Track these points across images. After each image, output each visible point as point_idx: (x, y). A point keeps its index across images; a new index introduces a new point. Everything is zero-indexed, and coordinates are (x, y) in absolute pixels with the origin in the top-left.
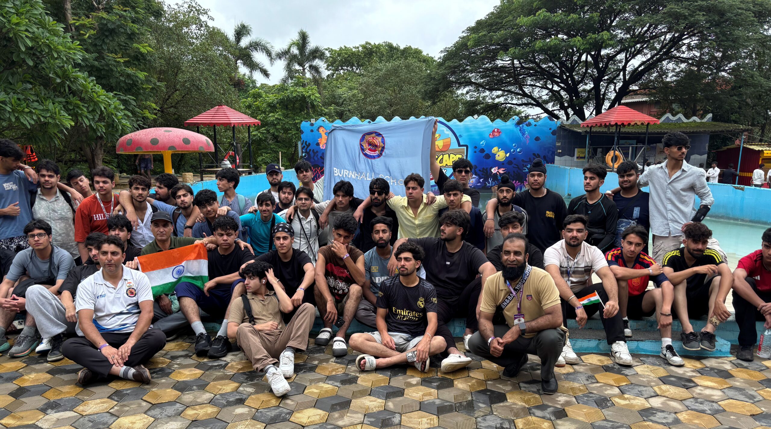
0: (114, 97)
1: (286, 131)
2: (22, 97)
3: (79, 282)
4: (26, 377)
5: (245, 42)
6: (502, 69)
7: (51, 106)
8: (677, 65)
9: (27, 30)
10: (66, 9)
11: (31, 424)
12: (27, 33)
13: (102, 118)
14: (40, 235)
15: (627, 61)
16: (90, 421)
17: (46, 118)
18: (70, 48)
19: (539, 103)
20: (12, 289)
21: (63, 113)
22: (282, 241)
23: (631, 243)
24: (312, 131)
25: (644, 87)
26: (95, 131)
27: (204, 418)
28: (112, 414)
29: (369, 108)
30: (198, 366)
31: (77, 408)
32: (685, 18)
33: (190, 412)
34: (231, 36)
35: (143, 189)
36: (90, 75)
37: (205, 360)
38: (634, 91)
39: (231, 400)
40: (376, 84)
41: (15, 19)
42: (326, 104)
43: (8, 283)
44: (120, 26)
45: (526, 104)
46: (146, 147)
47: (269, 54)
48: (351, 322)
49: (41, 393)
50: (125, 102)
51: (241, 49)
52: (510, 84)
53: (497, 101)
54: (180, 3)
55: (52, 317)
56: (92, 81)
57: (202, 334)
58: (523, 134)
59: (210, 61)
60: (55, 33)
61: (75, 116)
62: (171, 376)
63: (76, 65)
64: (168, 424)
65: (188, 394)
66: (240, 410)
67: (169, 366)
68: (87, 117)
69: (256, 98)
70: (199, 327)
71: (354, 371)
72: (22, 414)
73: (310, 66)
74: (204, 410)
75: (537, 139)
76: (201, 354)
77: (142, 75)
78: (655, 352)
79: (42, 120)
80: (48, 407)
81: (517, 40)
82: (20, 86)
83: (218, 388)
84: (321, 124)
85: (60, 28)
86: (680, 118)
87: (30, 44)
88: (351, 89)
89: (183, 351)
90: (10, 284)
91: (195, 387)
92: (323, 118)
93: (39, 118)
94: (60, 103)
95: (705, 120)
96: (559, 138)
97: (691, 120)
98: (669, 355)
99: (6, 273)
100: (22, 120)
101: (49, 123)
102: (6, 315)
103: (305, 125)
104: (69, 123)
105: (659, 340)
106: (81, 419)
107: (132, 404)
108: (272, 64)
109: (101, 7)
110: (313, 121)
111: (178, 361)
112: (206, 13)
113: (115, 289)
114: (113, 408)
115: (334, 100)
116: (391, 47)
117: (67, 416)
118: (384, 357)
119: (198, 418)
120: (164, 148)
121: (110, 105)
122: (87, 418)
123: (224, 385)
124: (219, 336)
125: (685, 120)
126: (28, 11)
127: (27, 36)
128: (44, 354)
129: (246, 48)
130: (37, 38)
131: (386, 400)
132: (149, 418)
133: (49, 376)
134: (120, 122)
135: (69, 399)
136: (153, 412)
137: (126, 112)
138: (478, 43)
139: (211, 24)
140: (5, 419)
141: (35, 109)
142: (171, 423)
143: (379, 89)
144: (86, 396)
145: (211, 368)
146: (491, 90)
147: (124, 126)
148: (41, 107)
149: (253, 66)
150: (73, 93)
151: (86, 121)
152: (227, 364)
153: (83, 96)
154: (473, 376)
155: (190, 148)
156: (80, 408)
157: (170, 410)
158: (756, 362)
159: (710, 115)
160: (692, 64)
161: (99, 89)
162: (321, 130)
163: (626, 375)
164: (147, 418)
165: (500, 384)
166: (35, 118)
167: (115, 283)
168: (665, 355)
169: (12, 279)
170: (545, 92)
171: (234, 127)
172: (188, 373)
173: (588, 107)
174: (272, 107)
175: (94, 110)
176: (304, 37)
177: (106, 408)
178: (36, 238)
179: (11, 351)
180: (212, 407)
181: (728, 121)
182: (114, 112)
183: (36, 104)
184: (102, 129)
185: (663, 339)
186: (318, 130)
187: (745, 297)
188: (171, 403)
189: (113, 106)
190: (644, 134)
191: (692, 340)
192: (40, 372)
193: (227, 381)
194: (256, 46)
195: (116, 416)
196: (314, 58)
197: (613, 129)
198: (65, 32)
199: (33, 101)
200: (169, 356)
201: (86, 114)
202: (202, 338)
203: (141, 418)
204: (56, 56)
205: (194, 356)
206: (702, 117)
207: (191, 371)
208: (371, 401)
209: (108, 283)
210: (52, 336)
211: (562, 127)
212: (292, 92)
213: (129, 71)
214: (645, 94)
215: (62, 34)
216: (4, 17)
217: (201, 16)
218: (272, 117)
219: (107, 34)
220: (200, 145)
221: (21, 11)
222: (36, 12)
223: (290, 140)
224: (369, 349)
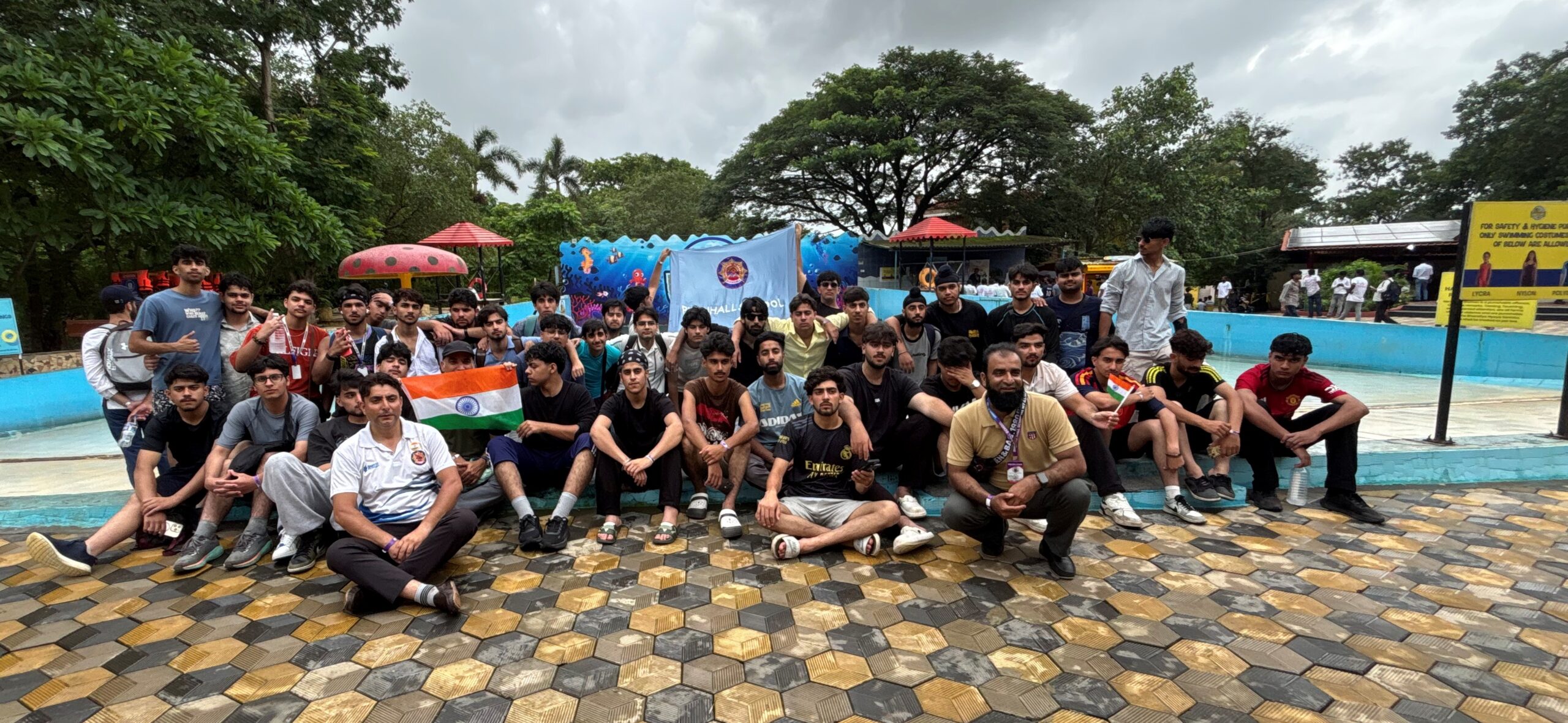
0: (330, 211)
1: (540, 254)
2: (210, 211)
3: (335, 448)
4: (259, 603)
5: (486, 150)
6: (787, 182)
7: (249, 223)
8: (977, 175)
9: (218, 126)
10: (266, 107)
11: (283, 693)
12: (218, 130)
13: (314, 237)
14: (273, 377)
15: (927, 172)
16: (385, 679)
17: (242, 236)
18: (276, 151)
19: (834, 221)
20: (228, 462)
21: (266, 231)
22: (633, 375)
23: (1109, 360)
24: (573, 253)
25: (942, 200)
26: (306, 253)
27: (575, 659)
28: (420, 664)
29: (638, 226)
30: (531, 567)
31: (358, 655)
32: (996, 122)
33: (547, 649)
34: (469, 142)
35: (414, 307)
36: (299, 186)
37: (538, 556)
38: (932, 205)
39: (606, 621)
40: (644, 198)
41: (202, 112)
42: (587, 224)
43: (221, 452)
44: (338, 126)
45: (816, 221)
46: (381, 269)
47: (515, 162)
48: (741, 485)
49: (289, 630)
50: (344, 218)
51: (482, 158)
52: (797, 198)
53: (782, 217)
54: (409, 105)
55: (304, 505)
56: (303, 192)
57: (529, 516)
58: (821, 253)
59: (446, 172)
60: (257, 132)
61: (281, 234)
62: (494, 585)
63: (284, 172)
64: (520, 676)
65: (533, 616)
66: (628, 640)
67: (485, 570)
68: (296, 236)
69: (500, 216)
70: (523, 505)
71: (768, 560)
72: (266, 674)
73: (566, 179)
74: (570, 643)
75: (837, 258)
76: (530, 547)
77: (366, 185)
78: (1158, 506)
79: (238, 239)
80: (308, 655)
81: (806, 149)
82: (208, 197)
83: (577, 603)
84: (585, 245)
85: (262, 125)
86: (992, 233)
87: (223, 143)
88: (615, 205)
89: (498, 542)
90: (225, 454)
91: (539, 604)
92: (587, 238)
93: (233, 238)
94: (261, 219)
95: (1019, 234)
96: (861, 256)
97: (1004, 234)
98: (1181, 509)
99: (217, 435)
100: (210, 240)
101: (246, 244)
102: (219, 503)
103: (564, 246)
104: (274, 244)
105: (1161, 487)
106: (371, 676)
107: (447, 642)
108: (520, 176)
109: (312, 103)
110: (574, 241)
111: (497, 560)
112: (441, 117)
113: (392, 454)
114: (417, 651)
115: (596, 218)
116: (656, 159)
117: (344, 673)
118: (809, 536)
119: (566, 659)
120: (404, 270)
121: (325, 222)
122: (379, 674)
123: (582, 596)
124: (556, 517)
125: (998, 234)
126: (219, 103)
127: (218, 134)
128: (283, 562)
129: (489, 157)
130: (232, 136)
131: (842, 605)
132: (485, 666)
133: (295, 598)
134: (339, 243)
135: (340, 640)
136: (485, 655)
137: (347, 230)
138: (765, 152)
139: (446, 129)
140: (236, 685)
141: (228, 225)
142: (524, 672)
143: (648, 204)
144: (367, 631)
145: (551, 568)
146: (776, 204)
147: (343, 246)
148: (236, 224)
149: (496, 178)
150: (279, 206)
151: (296, 240)
152: (573, 560)
153: (291, 209)
154: (943, 558)
155: (438, 270)
156: (363, 655)
157: (514, 647)
158: (1286, 512)
159: (1024, 229)
160: (993, 175)
161: (312, 201)
162: (585, 252)
163: (1146, 542)
164: (480, 667)
165: (989, 567)
166: (228, 237)
167: (393, 446)
168: (1175, 510)
169: (226, 446)
170: (836, 206)
171: (480, 249)
172: (519, 580)
173: (888, 222)
174: (522, 227)
175: (305, 228)
176: (558, 145)
177: (407, 653)
178: (269, 382)
179: (228, 560)
180: (580, 638)
181: (1042, 234)
182: (331, 229)
183: (229, 220)
184: (316, 251)
185: (1167, 488)
186: (581, 251)
187: (1263, 427)
188: (513, 635)
189: (329, 223)
190: (962, 249)
191: (1207, 487)
192: (282, 592)
193: (585, 588)
194: (499, 155)
195: (426, 666)
196: (571, 169)
197: (927, 244)
198: (269, 132)
199: (226, 216)
200: (479, 554)
201: (296, 232)
202: (530, 522)
203: (471, 667)
204: (257, 158)
205: (518, 550)
206: (1015, 229)
207: (522, 575)
208: (822, 609)
209: (381, 446)
210: (301, 533)
211: (864, 244)
212: (546, 209)
213: (351, 180)
214: (947, 208)
215: (265, 132)
216: (187, 109)
217: (434, 121)
218: (523, 238)
219: (321, 135)
220: (451, 265)
221: (210, 102)
222: (230, 104)
223: (545, 265)
224: (787, 526)
